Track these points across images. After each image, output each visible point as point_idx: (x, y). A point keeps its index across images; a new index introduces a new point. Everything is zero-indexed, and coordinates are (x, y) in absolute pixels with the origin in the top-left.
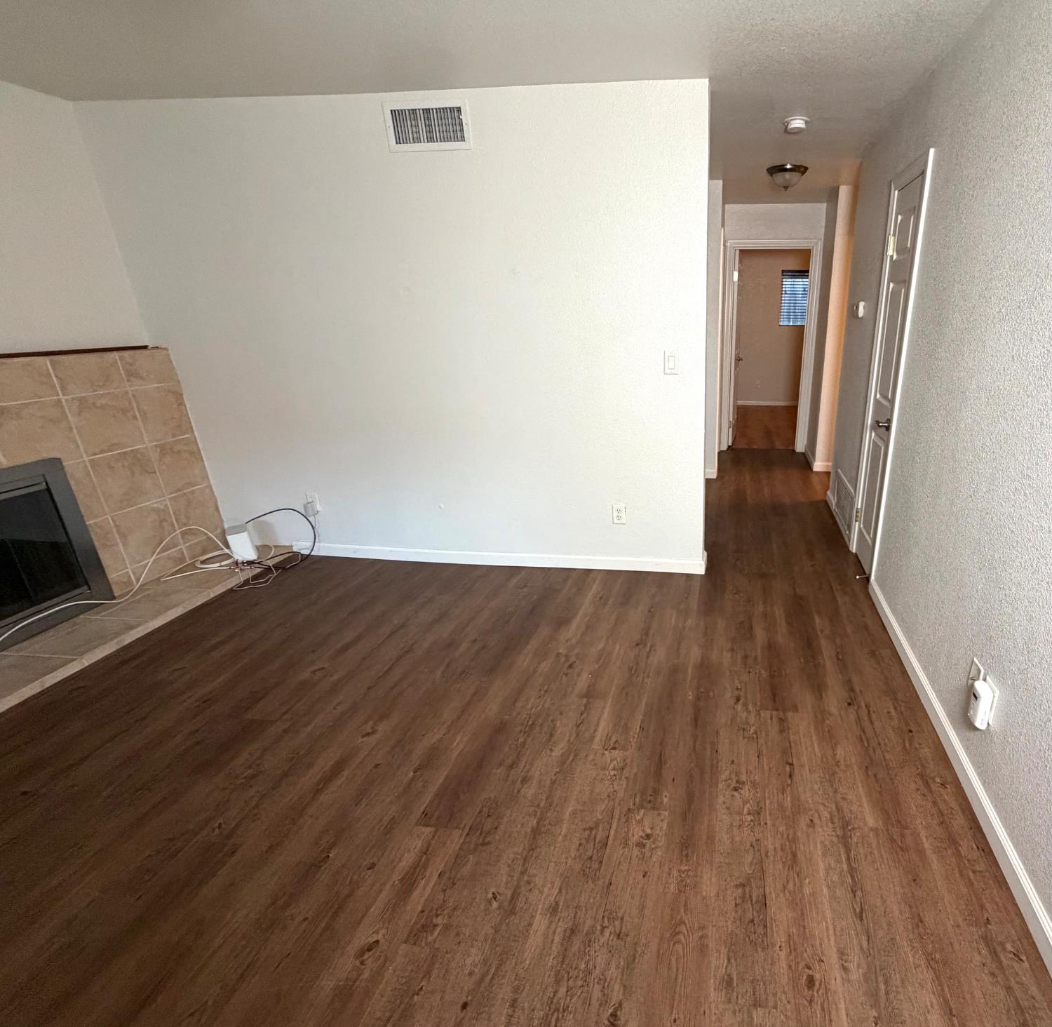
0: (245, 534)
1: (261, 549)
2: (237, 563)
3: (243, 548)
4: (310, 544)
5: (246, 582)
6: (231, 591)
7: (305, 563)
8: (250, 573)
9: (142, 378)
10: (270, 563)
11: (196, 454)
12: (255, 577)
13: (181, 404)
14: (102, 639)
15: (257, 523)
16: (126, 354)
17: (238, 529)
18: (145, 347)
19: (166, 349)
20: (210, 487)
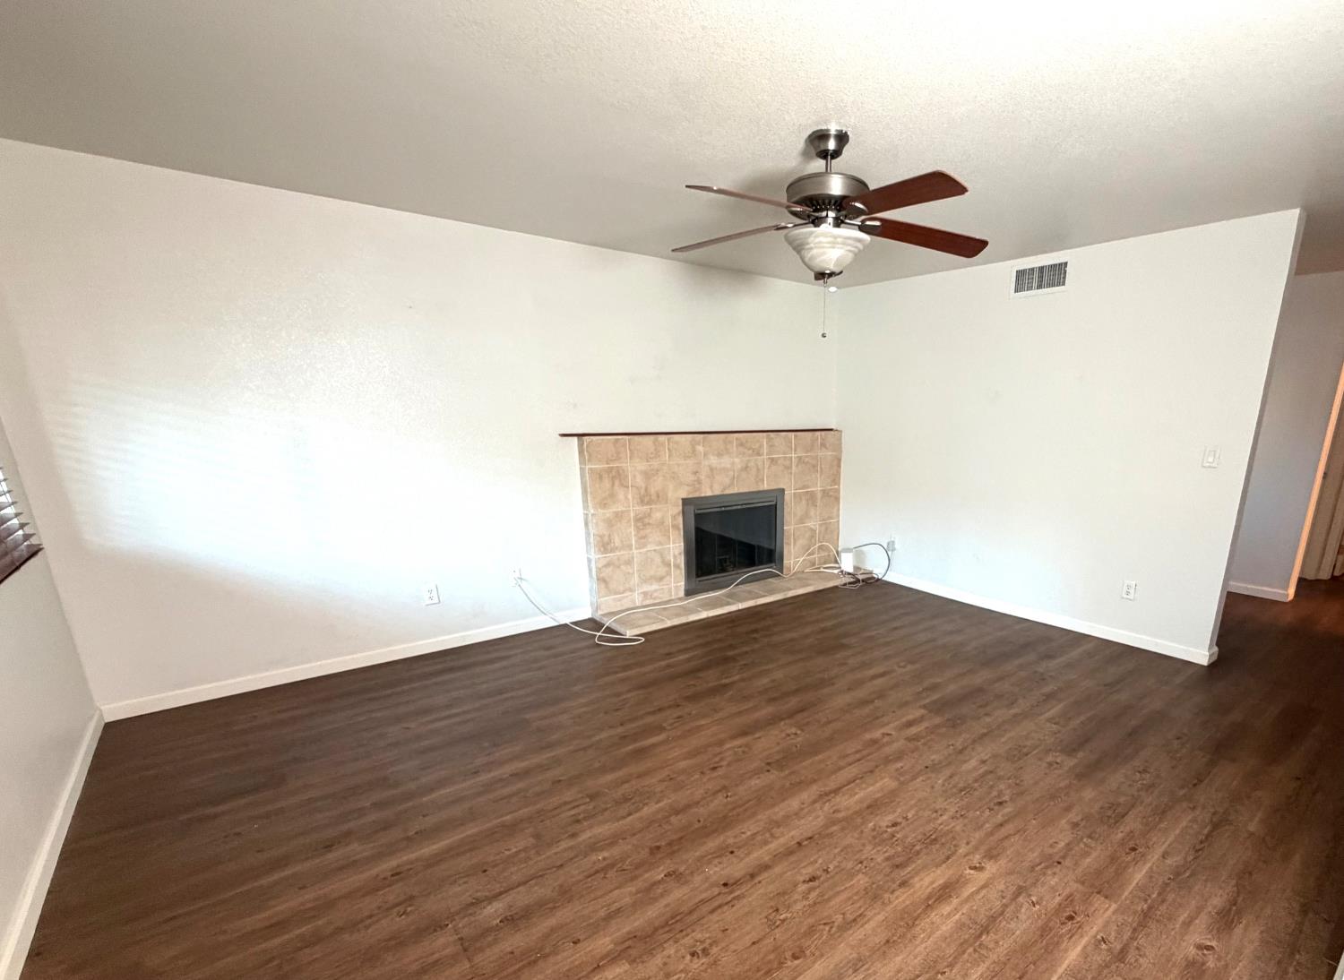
0: (851, 554)
1: (856, 568)
2: (842, 572)
3: (847, 564)
4: (884, 572)
5: (845, 585)
6: (836, 587)
7: (878, 583)
8: (849, 579)
9: (826, 448)
10: (861, 577)
11: (837, 499)
12: (850, 583)
13: (839, 466)
14: (771, 592)
15: (858, 551)
16: (823, 433)
17: (848, 550)
18: (831, 430)
19: (841, 431)
20: (838, 521)
